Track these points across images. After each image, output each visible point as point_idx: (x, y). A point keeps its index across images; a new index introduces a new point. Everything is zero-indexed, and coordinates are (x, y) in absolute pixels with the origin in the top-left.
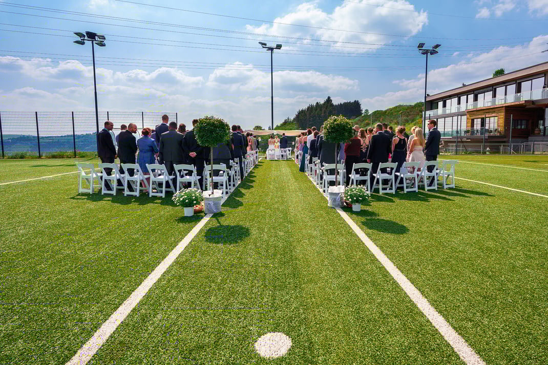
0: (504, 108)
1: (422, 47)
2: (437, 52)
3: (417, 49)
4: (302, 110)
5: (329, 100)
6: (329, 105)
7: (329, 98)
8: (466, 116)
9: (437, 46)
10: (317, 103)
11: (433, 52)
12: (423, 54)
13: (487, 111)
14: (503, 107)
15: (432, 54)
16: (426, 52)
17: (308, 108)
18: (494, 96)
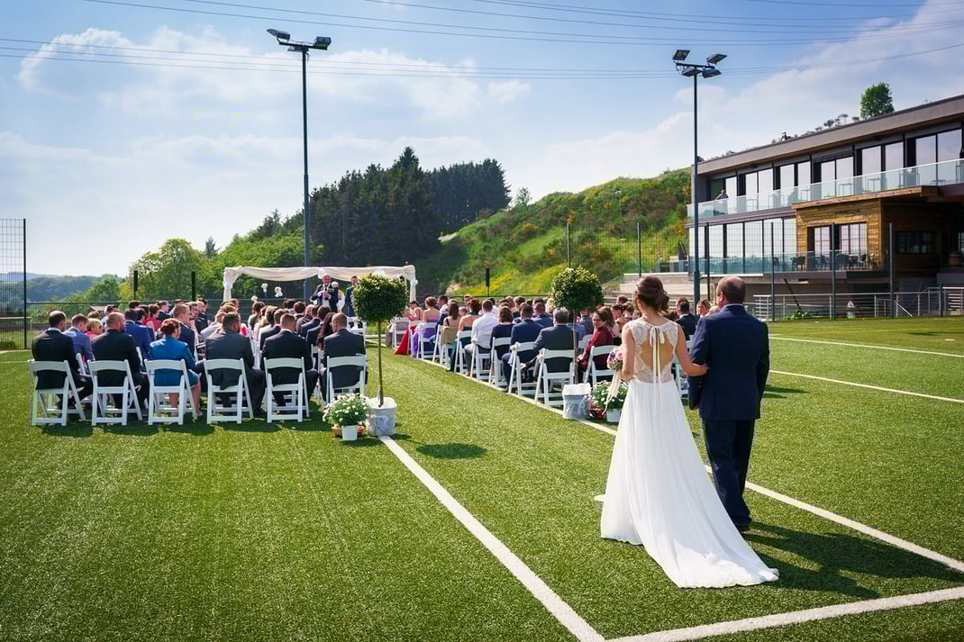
0: (879, 203)
1: (684, 58)
2: (718, 73)
3: (672, 64)
5: (408, 159)
6: (410, 173)
7: (408, 152)
8: (794, 220)
9: (718, 58)
10: (373, 167)
11: (710, 73)
12: (688, 74)
13: (843, 208)
14: (876, 199)
15: (706, 75)
16: (692, 72)
17: (344, 183)
18: (858, 170)
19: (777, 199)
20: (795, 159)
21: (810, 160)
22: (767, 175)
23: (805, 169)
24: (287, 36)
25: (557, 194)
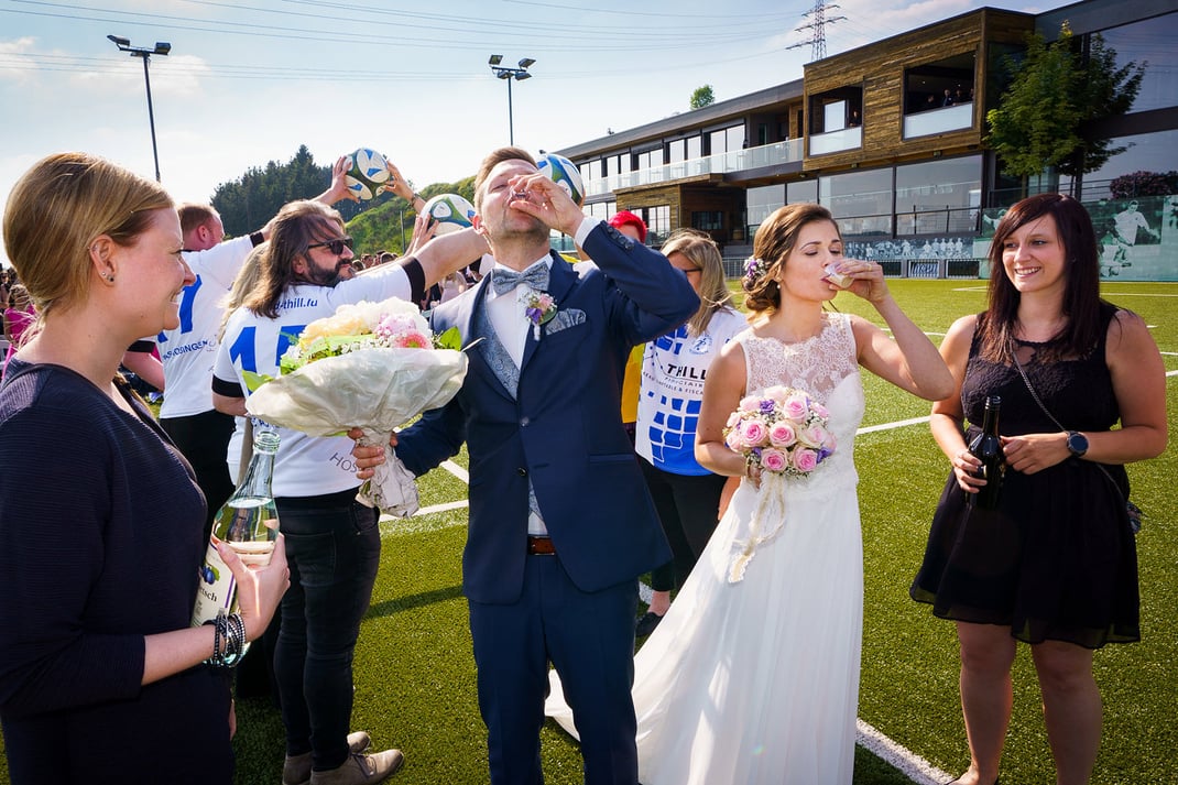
0: (678, 188)
1: (498, 62)
2: (528, 76)
3: (489, 67)
4: (229, 186)
5: (303, 156)
6: (305, 168)
7: (303, 149)
8: (615, 204)
9: (527, 63)
10: (271, 164)
11: (522, 76)
12: (502, 77)
13: (652, 193)
14: (675, 185)
15: (519, 77)
16: (505, 75)
17: (246, 179)
18: (667, 159)
19: (605, 186)
20: (618, 150)
21: (630, 152)
22: (597, 165)
23: (626, 159)
24: (126, 42)
25: (436, 185)
